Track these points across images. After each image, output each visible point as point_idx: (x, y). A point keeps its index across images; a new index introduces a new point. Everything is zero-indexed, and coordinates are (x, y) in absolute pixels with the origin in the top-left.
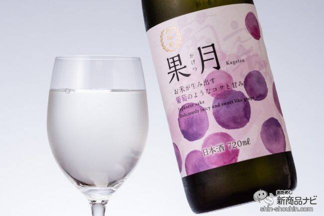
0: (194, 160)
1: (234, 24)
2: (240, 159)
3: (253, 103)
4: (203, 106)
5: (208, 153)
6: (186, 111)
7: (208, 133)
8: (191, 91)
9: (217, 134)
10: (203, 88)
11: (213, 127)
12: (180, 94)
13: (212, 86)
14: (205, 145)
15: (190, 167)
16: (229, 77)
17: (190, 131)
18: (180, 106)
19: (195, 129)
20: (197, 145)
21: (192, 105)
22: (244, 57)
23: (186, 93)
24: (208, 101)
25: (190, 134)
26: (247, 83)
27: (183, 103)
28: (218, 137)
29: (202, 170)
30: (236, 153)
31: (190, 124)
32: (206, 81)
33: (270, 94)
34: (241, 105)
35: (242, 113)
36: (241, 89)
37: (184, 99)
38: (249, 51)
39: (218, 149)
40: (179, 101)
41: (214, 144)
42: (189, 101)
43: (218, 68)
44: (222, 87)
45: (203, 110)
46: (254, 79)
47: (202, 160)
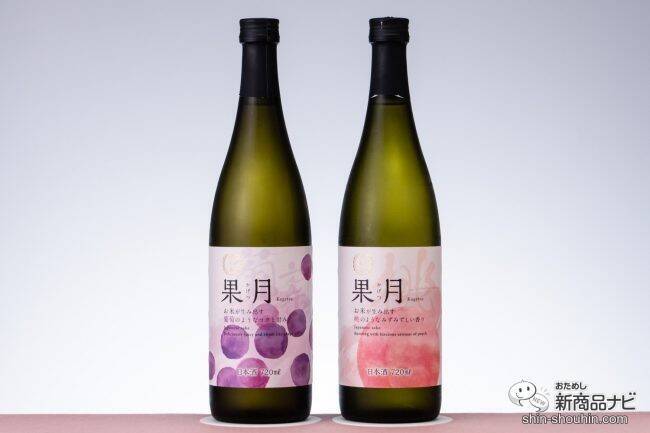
0: (227, 375)
1: (292, 265)
2: (269, 385)
3: (291, 338)
4: (248, 331)
5: (241, 373)
6: (231, 331)
7: (246, 356)
8: (239, 315)
9: (254, 359)
10: (251, 316)
11: (252, 352)
12: (229, 315)
13: (260, 316)
14: (240, 365)
15: (222, 379)
16: (277, 312)
17: (230, 349)
18: (226, 325)
19: (235, 349)
20: (233, 363)
21: (237, 328)
22: (293, 296)
23: (235, 316)
24: (253, 329)
25: (229, 352)
26: (290, 320)
27: (229, 323)
28: (253, 362)
29: (232, 386)
30: (266, 379)
31: (232, 343)
32: (255, 311)
33: (307, 332)
34: (281, 338)
35: (280, 346)
36: (284, 324)
37: (232, 320)
38: (298, 291)
39: (251, 372)
40: (226, 320)
41: (248, 367)
42: (236, 324)
43: (269, 301)
44: (268, 319)
45: (247, 335)
46: (297, 317)
47: (235, 377)
